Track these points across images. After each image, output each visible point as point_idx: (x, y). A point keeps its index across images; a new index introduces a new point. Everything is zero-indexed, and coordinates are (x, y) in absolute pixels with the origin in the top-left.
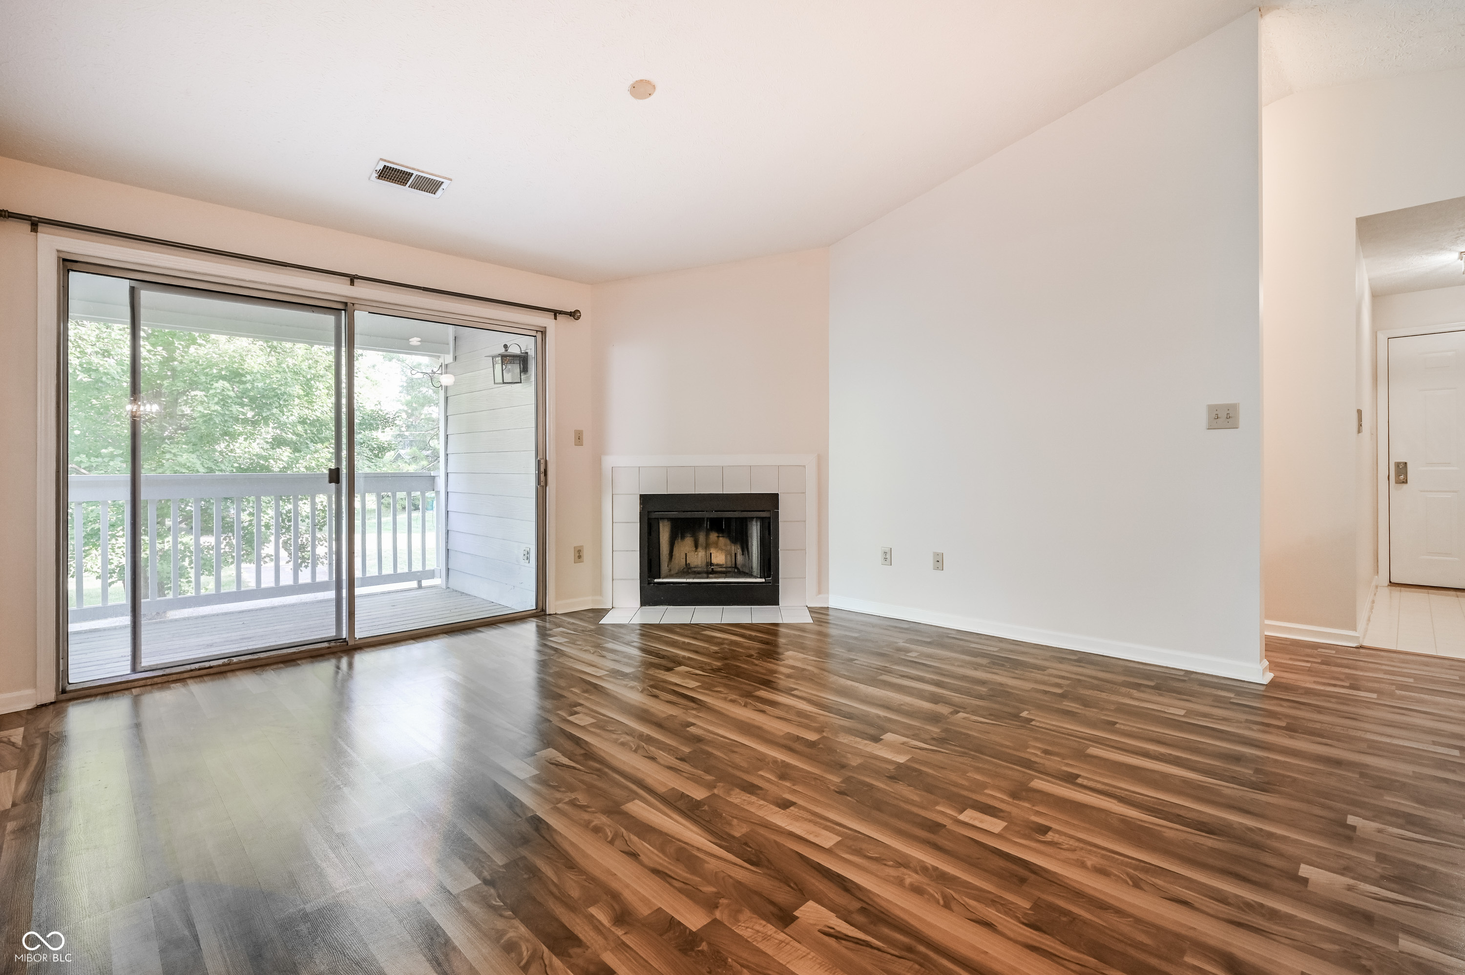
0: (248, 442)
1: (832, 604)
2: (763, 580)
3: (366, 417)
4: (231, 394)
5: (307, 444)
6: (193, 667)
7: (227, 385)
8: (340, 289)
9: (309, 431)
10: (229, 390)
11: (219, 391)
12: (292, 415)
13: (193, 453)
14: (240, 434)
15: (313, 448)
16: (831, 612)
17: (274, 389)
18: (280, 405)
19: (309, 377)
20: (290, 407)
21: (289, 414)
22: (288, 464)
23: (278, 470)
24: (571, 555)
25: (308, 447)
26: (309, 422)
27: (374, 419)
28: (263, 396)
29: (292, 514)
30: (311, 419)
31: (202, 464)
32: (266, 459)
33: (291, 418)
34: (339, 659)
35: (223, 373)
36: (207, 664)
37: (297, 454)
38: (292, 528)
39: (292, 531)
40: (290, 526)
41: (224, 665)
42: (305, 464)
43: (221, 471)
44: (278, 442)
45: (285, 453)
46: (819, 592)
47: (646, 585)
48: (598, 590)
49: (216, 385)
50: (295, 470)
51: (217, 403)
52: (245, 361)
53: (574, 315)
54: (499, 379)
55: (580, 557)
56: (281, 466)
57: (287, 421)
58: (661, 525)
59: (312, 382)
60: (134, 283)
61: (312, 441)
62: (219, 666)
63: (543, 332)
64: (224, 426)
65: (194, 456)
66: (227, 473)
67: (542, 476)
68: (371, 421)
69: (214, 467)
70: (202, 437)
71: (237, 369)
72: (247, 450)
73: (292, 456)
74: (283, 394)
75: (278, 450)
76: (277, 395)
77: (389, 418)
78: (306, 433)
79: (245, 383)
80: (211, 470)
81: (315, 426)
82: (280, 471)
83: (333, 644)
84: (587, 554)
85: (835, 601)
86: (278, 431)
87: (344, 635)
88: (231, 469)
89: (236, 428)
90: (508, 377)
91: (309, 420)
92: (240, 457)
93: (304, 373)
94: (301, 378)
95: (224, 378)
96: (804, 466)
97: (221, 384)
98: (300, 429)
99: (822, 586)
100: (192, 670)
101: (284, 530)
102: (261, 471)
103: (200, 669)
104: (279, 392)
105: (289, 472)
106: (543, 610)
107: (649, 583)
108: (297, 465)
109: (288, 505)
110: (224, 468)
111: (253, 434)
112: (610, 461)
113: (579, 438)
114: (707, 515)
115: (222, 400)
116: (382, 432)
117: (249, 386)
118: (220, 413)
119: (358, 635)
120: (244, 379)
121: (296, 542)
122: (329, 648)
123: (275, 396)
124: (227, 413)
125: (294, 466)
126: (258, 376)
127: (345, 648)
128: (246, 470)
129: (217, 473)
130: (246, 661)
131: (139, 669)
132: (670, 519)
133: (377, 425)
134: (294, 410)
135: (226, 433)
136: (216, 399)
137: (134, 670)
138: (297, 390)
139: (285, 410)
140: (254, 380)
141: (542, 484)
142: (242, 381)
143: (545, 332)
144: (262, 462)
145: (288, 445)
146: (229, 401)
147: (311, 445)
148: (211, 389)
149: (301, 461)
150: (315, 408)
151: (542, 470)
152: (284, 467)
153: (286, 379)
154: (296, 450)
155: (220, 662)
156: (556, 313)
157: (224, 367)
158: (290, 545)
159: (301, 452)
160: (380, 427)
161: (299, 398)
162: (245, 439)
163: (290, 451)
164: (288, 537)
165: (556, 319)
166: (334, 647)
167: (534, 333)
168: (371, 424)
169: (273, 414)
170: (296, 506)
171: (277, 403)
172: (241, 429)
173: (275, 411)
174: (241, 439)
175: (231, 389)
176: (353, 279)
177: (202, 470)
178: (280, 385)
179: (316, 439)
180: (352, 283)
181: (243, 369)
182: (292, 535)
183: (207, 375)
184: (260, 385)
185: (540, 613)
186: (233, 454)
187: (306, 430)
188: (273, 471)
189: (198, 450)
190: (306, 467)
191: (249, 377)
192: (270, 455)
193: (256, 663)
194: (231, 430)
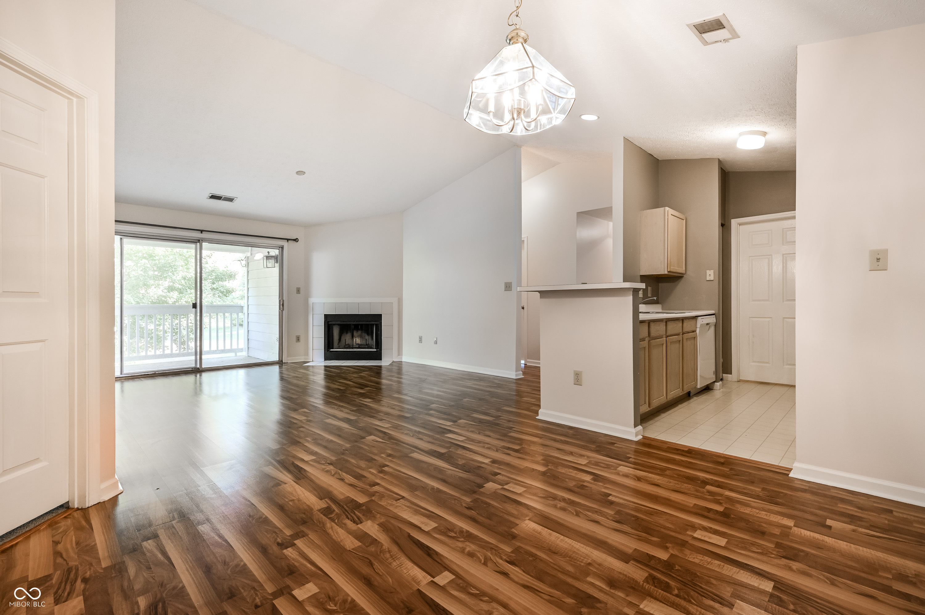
0: (156, 288)
1: (403, 360)
2: (376, 350)
3: (219, 274)
4: (149, 266)
5: (186, 289)
6: (142, 374)
7: (146, 261)
8: (197, 235)
9: (187, 283)
10: (147, 264)
11: (142, 264)
12: (178, 275)
13: (129, 294)
14: (152, 285)
15: (189, 292)
16: (403, 363)
17: (169, 263)
18: (173, 271)
19: (187, 256)
20: (177, 271)
21: (177, 275)
22: (176, 300)
23: (172, 303)
24: (295, 339)
25: (187, 291)
26: (187, 279)
27: (224, 275)
28: (164, 267)
29: (178, 326)
30: (188, 277)
31: (134, 300)
32: (165, 297)
33: (178, 277)
34: (196, 374)
35: (145, 255)
36: (147, 373)
37: (181, 295)
38: (178, 333)
39: (178, 335)
40: (177, 332)
41: (153, 374)
42: (185, 300)
43: (143, 303)
44: (171, 289)
45: (175, 295)
46: (399, 355)
47: (327, 352)
48: (307, 354)
49: (141, 262)
50: (180, 303)
51: (141, 270)
52: (155, 249)
53: (296, 240)
54: (265, 266)
55: (298, 340)
56: (173, 301)
57: (176, 279)
58: (334, 327)
59: (189, 259)
60: (121, 237)
61: (189, 288)
62: (151, 374)
63: (282, 248)
64: (145, 281)
65: (130, 296)
66: (146, 304)
67: (281, 306)
68: (222, 277)
69: (139, 301)
70: (133, 286)
71: (151, 253)
72: (156, 293)
73: (179, 296)
74: (174, 266)
75: (171, 293)
76: (171, 266)
77: (232, 274)
78: (186, 284)
79: (155, 260)
80: (138, 303)
81: (190, 281)
82: (172, 304)
83: (193, 369)
84: (302, 339)
85: (405, 359)
86: (172, 284)
87: (198, 366)
88: (148, 302)
89: (150, 282)
90: (269, 265)
91: (187, 277)
92: (152, 296)
93: (184, 255)
94: (183, 257)
95: (145, 258)
96: (392, 303)
97: (144, 261)
98: (183, 282)
99: (400, 353)
100: (142, 375)
101: (174, 334)
102: (163, 303)
103: (144, 375)
104: (172, 265)
105: (177, 304)
106: (282, 361)
107: (328, 351)
108: (181, 301)
109: (176, 320)
110: (144, 302)
111: (159, 285)
112: (312, 300)
113: (298, 291)
114: (352, 323)
115: (144, 269)
116: (229, 282)
117: (157, 262)
118: (143, 276)
119: (203, 367)
120: (155, 258)
121: (180, 340)
122: (192, 370)
123: (170, 266)
124: (146, 275)
125: (179, 301)
126: (162, 257)
127: (198, 371)
128: (155, 303)
129: (141, 304)
130: (161, 373)
131: (123, 373)
132: (338, 325)
133: (226, 278)
134: (179, 273)
135: (145, 285)
136: (141, 269)
137: (121, 374)
138: (182, 263)
139: (175, 273)
140: (159, 259)
141: (281, 309)
142: (154, 259)
143: (283, 247)
144: (163, 299)
145: (176, 290)
146: (148, 269)
147: (188, 290)
148: (139, 263)
149: (183, 299)
150: (190, 272)
151: (281, 304)
152: (175, 302)
153: (175, 258)
154: (181, 292)
155: (152, 373)
156: (288, 240)
157: (145, 252)
158: (178, 341)
159: (183, 294)
160: (227, 280)
161: (182, 266)
162: (155, 288)
163: (178, 293)
164: (176, 337)
165: (288, 242)
166: (194, 370)
167: (278, 248)
168: (222, 278)
169: (169, 276)
170: (180, 321)
171: (171, 270)
172: (153, 282)
173: (170, 274)
174: (153, 287)
175: (148, 263)
176: (202, 231)
177: (134, 303)
178: (172, 261)
179: (191, 287)
180: (202, 233)
181: (154, 254)
182: (178, 336)
183: (136, 256)
184: (163, 261)
185: (280, 363)
186: (149, 295)
187: (186, 282)
188: (169, 303)
189: (131, 293)
190: (186, 302)
191: (157, 258)
192: (167, 295)
193: (164, 374)
194: (148, 283)
